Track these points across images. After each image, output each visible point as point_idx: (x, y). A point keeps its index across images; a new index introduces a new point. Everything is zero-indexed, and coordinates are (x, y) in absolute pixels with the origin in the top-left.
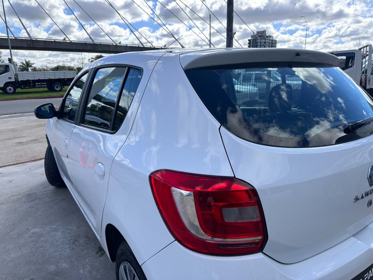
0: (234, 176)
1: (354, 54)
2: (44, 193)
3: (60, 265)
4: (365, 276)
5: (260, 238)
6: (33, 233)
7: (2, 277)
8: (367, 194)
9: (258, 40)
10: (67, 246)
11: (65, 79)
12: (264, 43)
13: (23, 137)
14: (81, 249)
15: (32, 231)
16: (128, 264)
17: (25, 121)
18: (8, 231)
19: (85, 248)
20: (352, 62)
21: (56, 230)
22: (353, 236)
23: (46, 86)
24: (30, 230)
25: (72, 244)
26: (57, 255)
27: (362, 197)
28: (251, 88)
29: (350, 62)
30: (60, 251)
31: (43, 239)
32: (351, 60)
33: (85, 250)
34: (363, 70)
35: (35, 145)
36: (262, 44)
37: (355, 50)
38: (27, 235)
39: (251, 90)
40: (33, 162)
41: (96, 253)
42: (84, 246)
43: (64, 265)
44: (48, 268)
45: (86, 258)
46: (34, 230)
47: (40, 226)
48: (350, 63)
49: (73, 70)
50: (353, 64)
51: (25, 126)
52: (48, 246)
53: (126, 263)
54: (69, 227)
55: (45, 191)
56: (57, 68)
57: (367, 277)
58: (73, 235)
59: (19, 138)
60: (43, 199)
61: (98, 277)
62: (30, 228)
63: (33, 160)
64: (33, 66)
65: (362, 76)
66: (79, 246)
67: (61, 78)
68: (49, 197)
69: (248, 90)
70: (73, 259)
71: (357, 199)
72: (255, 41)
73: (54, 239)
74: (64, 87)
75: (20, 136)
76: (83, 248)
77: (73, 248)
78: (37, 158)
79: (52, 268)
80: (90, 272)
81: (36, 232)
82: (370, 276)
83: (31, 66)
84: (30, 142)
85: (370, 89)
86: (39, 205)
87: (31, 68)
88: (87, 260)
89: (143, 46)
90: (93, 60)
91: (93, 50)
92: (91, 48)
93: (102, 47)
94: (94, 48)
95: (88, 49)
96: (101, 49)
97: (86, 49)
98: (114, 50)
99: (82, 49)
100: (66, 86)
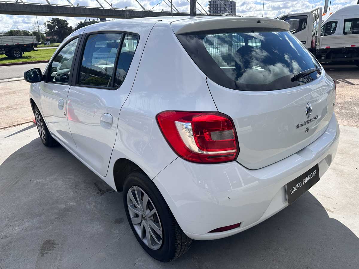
0: (217, 111)
1: (306, 17)
2: (36, 152)
3: (68, 203)
4: (303, 180)
5: (234, 151)
6: (37, 183)
7: (21, 216)
8: (305, 123)
9: (219, 2)
10: (70, 190)
11: (24, 44)
12: (224, 5)
14: (83, 191)
15: (35, 181)
16: (137, 187)
18: (13, 183)
19: (87, 190)
20: (305, 24)
21: (56, 179)
22: (296, 153)
23: (4, 52)
24: (33, 181)
25: (74, 188)
26: (63, 197)
27: (302, 125)
28: (214, 51)
29: (303, 24)
30: (65, 194)
31: (47, 187)
32: (304, 22)
33: (87, 192)
34: (314, 32)
35: (10, 112)
36: (222, 6)
37: (308, 13)
38: (32, 185)
39: (214, 52)
40: (14, 127)
41: (97, 193)
42: (85, 189)
43: (72, 203)
44: (59, 207)
45: (89, 197)
46: (37, 181)
47: (41, 178)
48: (303, 26)
49: (29, 35)
50: (305, 27)
52: (54, 192)
53: (135, 187)
54: (68, 177)
55: (36, 151)
56: (11, 33)
57: (304, 181)
58: (73, 182)
60: (36, 156)
61: (103, 209)
62: (32, 180)
63: (13, 126)
65: (313, 37)
66: (81, 189)
67: (20, 43)
68: (41, 155)
69: (212, 53)
70: (79, 199)
71: (298, 127)
72: (215, 3)
73: (57, 187)
74: (24, 54)
76: (85, 190)
77: (76, 192)
78: (17, 123)
79: (63, 206)
80: (95, 206)
81: (39, 182)
82: (307, 180)
84: (4, 109)
85: (319, 49)
86: (34, 162)
88: (91, 199)
89: (102, 8)
90: (49, 23)
91: (50, 13)
92: (48, 11)
93: (59, 9)
94: (51, 11)
95: (44, 12)
96: (58, 11)
97: (42, 12)
98: (72, 13)
99: (38, 11)
100: (26, 52)
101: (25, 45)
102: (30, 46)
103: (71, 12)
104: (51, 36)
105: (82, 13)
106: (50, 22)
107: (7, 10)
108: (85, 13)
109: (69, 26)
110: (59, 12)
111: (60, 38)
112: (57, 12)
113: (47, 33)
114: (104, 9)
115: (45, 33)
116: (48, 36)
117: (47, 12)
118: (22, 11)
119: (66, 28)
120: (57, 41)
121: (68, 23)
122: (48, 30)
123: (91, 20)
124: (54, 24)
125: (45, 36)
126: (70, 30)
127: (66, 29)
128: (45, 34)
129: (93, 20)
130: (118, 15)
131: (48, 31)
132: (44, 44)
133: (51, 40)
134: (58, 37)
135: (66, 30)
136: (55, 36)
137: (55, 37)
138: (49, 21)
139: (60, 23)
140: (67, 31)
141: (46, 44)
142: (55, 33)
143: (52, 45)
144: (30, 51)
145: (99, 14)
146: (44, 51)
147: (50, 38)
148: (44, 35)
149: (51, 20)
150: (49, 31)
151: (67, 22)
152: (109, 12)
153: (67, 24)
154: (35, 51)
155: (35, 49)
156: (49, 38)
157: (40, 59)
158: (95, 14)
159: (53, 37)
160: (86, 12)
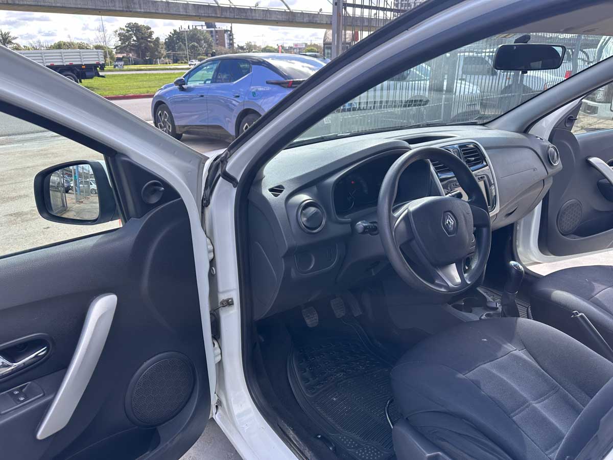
11: (82, 65)
13: (20, 197)
17: (17, 155)
51: (20, 166)
56: (59, 47)
59: (13, 199)
64: (13, 41)
67: (74, 63)
74: (81, 82)
75: (14, 194)
83: (10, 42)
87: (11, 46)
89: (217, 5)
90: (123, 31)
91: (127, 11)
92: (123, 7)
93: (142, 5)
94: (128, 7)
95: (117, 9)
96: (141, 9)
97: (114, 8)
98: (164, 12)
99: (105, 8)
100: (84, 79)
101: (83, 67)
102: (91, 69)
103: (162, 11)
104: (124, 53)
105: (181, 13)
106: (124, 29)
107: (54, 5)
108: (186, 12)
109: (154, 36)
110: (143, 10)
111: (138, 56)
112: (139, 10)
113: (118, 48)
114: (219, 6)
115: (114, 47)
116: (119, 53)
117: (121, 9)
118: (79, 6)
119: (149, 39)
120: (133, 62)
121: (153, 32)
122: (120, 42)
123: (191, 28)
124: (130, 33)
125: (114, 53)
126: (156, 43)
127: (150, 42)
128: (115, 49)
129: (194, 27)
130: (243, 17)
131: (120, 44)
132: (113, 66)
133: (124, 59)
134: (136, 55)
135: (149, 44)
136: (131, 53)
137: (131, 55)
138: (122, 27)
139: (140, 32)
140: (152, 44)
141: (117, 65)
142: (133, 48)
143: (126, 67)
144: (91, 77)
145: (210, 15)
146: (116, 78)
147: (123, 57)
148: (112, 51)
149: (126, 26)
150: (122, 44)
151: (152, 30)
152: (228, 12)
153: (151, 34)
154: (101, 78)
155: (101, 74)
156: (121, 57)
157: (109, 93)
158: (203, 15)
159: (127, 55)
160: (188, 11)
